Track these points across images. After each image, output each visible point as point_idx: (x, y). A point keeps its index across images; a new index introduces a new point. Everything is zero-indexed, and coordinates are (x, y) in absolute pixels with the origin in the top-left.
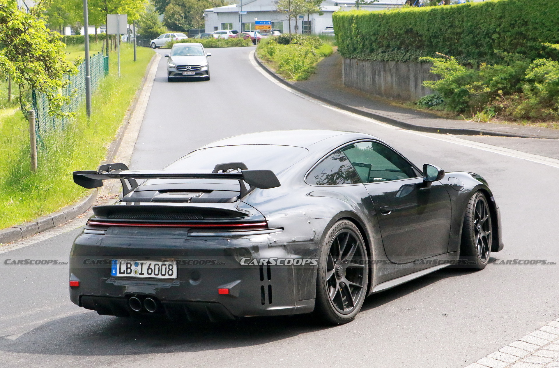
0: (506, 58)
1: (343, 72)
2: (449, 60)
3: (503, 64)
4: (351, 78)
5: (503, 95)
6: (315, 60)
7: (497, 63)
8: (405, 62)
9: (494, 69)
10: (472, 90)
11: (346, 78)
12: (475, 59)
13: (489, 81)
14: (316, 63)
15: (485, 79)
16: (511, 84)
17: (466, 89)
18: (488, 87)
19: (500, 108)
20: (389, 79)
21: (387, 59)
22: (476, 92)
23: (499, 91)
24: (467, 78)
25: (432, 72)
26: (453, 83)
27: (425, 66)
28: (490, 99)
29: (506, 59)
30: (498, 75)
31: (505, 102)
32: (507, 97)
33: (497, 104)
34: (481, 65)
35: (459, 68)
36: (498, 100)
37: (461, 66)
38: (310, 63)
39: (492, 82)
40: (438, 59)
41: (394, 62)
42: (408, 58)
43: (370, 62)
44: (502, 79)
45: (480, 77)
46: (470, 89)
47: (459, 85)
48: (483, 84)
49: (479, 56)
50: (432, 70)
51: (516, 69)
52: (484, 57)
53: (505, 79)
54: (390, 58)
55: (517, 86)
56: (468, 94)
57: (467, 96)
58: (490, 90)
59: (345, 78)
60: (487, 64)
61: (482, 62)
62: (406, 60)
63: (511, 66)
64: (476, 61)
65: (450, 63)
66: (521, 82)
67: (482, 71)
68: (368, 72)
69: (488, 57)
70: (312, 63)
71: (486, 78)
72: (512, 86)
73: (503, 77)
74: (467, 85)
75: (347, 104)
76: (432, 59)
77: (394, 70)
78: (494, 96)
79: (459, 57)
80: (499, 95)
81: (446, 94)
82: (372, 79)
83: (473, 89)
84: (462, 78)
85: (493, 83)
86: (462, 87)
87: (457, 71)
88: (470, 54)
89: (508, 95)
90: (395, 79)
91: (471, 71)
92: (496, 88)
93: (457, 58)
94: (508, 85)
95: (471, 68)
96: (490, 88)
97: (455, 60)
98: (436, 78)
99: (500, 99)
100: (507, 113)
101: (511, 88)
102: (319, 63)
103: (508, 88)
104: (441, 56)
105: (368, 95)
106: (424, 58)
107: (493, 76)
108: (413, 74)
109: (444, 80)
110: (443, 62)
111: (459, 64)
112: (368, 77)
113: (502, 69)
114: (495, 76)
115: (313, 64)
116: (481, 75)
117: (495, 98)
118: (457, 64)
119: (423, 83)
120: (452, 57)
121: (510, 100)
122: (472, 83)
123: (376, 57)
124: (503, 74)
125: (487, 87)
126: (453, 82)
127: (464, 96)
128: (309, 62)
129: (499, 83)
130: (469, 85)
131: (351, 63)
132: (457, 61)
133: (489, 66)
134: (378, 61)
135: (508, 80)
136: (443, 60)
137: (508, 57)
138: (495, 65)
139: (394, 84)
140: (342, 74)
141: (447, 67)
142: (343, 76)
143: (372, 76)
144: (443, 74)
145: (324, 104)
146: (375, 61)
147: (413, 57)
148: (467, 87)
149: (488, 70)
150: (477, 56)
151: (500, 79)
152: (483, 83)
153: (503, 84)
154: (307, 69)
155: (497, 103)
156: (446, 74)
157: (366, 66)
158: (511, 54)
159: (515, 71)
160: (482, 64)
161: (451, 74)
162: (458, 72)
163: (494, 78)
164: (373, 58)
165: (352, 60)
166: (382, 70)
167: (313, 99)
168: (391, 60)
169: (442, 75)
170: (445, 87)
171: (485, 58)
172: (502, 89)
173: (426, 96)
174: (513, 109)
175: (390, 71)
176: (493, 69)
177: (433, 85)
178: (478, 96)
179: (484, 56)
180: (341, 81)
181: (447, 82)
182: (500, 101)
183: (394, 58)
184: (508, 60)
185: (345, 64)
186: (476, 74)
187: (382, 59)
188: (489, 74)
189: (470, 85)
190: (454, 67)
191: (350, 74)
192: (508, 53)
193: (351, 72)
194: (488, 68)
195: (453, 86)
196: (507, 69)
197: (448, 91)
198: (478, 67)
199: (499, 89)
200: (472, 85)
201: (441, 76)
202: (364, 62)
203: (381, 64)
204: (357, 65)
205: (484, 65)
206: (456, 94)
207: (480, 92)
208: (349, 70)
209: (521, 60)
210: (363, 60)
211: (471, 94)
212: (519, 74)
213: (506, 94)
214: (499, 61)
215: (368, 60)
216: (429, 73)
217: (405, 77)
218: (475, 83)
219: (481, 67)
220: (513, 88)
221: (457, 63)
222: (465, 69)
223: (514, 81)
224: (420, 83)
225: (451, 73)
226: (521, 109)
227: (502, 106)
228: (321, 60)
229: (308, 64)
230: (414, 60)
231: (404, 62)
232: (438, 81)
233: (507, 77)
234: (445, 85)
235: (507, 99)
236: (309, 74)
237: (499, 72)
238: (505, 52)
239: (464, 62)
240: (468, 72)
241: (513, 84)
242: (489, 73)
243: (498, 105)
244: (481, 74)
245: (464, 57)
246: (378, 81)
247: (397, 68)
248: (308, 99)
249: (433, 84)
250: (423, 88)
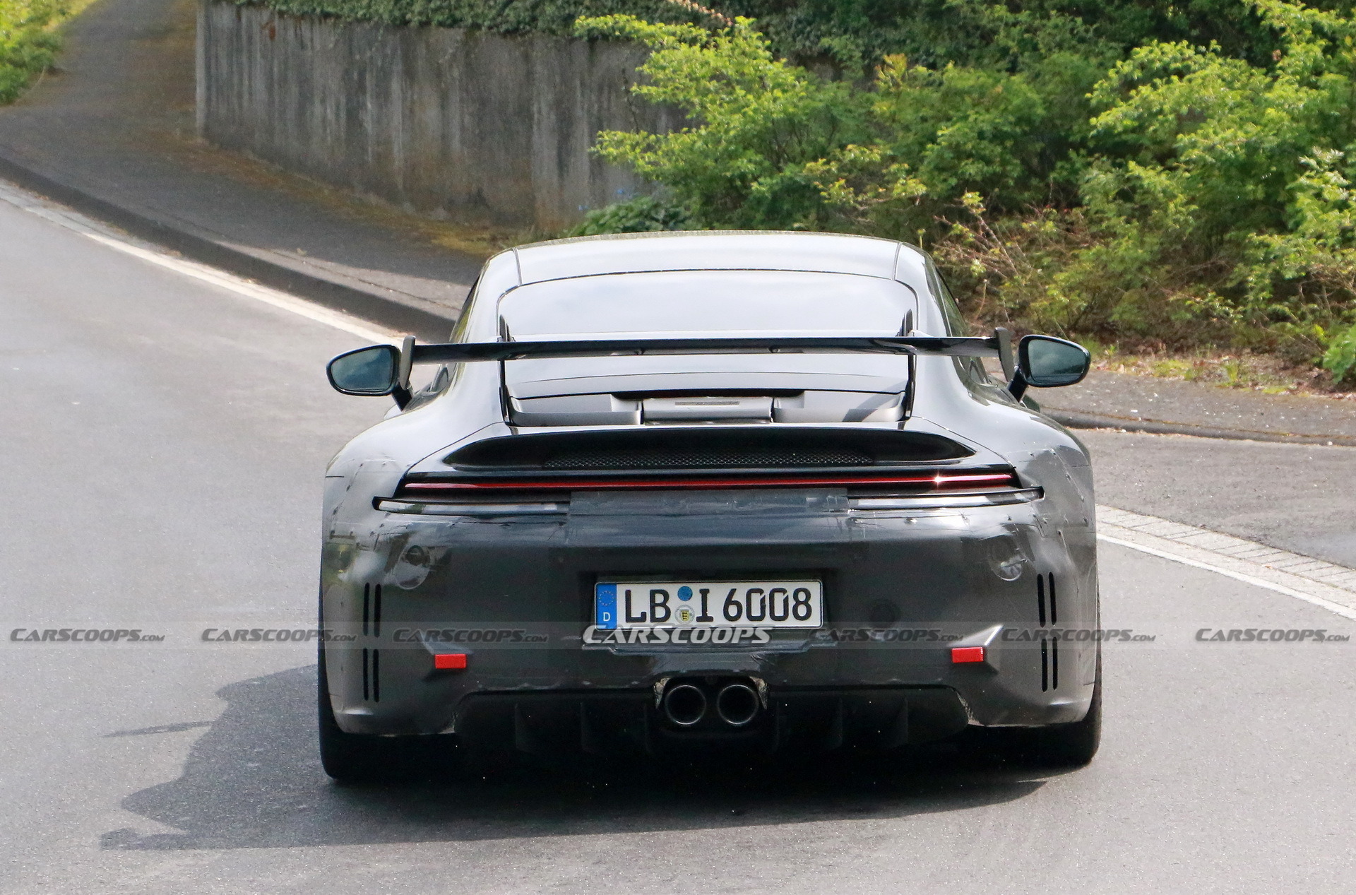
0: (1002, 33)
1: (200, 74)
2: (728, 34)
3: (986, 61)
4: (241, 106)
5: (983, 214)
6: (56, 7)
7: (961, 59)
8: (512, 33)
9: (943, 88)
10: (837, 184)
11: (214, 103)
12: (856, 32)
13: (922, 146)
14: (62, 19)
15: (901, 134)
16: (1024, 162)
17: (809, 180)
18: (912, 171)
19: (971, 276)
20: (430, 115)
21: (420, 14)
22: (856, 194)
23: (969, 195)
24: (814, 126)
25: (645, 90)
26: (745, 148)
27: (612, 59)
28: (921, 232)
29: (1001, 38)
30: (966, 118)
31: (997, 251)
32: (1004, 223)
33: (954, 259)
34: (884, 62)
35: (776, 75)
36: (959, 238)
37: (786, 65)
38: (31, 20)
39: (936, 147)
40: (672, 28)
41: (458, 34)
42: (525, 15)
43: (335, 25)
44: (981, 135)
45: (878, 124)
46: (827, 179)
47: (777, 159)
48: (893, 159)
49: (872, 18)
50: (643, 80)
51: (1050, 87)
52: (896, 26)
53: (998, 136)
54: (436, 10)
55: (1052, 176)
56: (820, 206)
57: (812, 216)
58: (922, 189)
59: (208, 100)
60: (912, 63)
61: (888, 47)
62: (519, 23)
63: (1026, 74)
64: (860, 41)
65: (733, 50)
66: (1072, 154)
67: (887, 94)
68: (328, 76)
69: (918, 25)
70: (42, 19)
71: (907, 128)
72: (1029, 171)
73: (987, 127)
74: (815, 159)
75: (219, 234)
76: (643, 26)
77: (456, 73)
78: (944, 219)
79: (775, 20)
80: (964, 216)
81: (708, 199)
82: (343, 115)
83: (842, 182)
84: (792, 125)
85: (940, 156)
86: (789, 171)
87: (764, 87)
88: (831, 9)
89: (1010, 214)
90: (460, 116)
91: (833, 92)
92: (953, 181)
93: (768, 25)
94: (1009, 168)
95: (834, 80)
96: (925, 178)
97: (755, 36)
98: (664, 120)
99: (971, 236)
100: (1004, 304)
101: (1022, 183)
102: (76, 20)
103: (1011, 183)
104: (686, 13)
105: (326, 192)
106: (603, 22)
107: (940, 120)
108: (550, 97)
109: (703, 132)
110: (697, 47)
111: (775, 57)
112: (323, 101)
113: (982, 86)
114: (949, 119)
115: (45, 23)
116: (883, 114)
117: (945, 228)
118: (768, 54)
119: (601, 143)
120: (742, 21)
121: (1019, 242)
122: (838, 152)
123: (369, 6)
124: (988, 111)
125: (908, 172)
126: (745, 142)
127: (799, 216)
128: (25, 15)
129: (969, 156)
130: (821, 161)
131: (239, 30)
132: (768, 42)
133: (921, 69)
134: (377, 27)
135: (1009, 144)
136: (695, 32)
137: (1015, 31)
138: (950, 65)
139: (456, 144)
140: (192, 79)
141: (716, 69)
142: (200, 92)
143: (343, 100)
144: (696, 100)
145: (95, 230)
146: (359, 21)
147: (549, 9)
148: (811, 170)
149: (916, 92)
150: (865, 19)
151: (975, 135)
152: (889, 152)
153: (989, 162)
154: (14, 50)
155: (956, 254)
156: (713, 102)
157: (318, 47)
158: (1024, 16)
159: (1045, 101)
160: (889, 60)
161: (733, 106)
162: (768, 95)
163: (944, 131)
164: (352, 10)
165: (245, 13)
166: (398, 67)
167: (41, 200)
168: (441, 24)
169: (693, 104)
170: (706, 168)
171: (904, 31)
172: (982, 187)
173: (611, 208)
174: (1033, 285)
175: (439, 74)
176: (941, 84)
177: (649, 156)
178: (864, 214)
179: (899, 20)
180: (190, 115)
181: (719, 142)
182: (972, 245)
183: (458, 14)
184: (1014, 48)
185: (209, 27)
186: (860, 105)
187: (397, 13)
188: (917, 111)
189: (828, 163)
190: (749, 70)
191: (236, 80)
192: (1015, 9)
193: (241, 75)
194: (915, 78)
195: (745, 164)
196: (1007, 89)
197: (719, 189)
198: (869, 73)
199: (968, 184)
200: (839, 160)
201: (685, 111)
202: (305, 26)
203: (393, 40)
204: (272, 36)
205: (897, 62)
206: (759, 201)
207: (878, 196)
208: (230, 65)
209: (1074, 49)
210: (303, 16)
211: (833, 206)
212: (1063, 116)
213: (1000, 212)
214: (971, 47)
215: (326, 15)
216: (628, 92)
217: (510, 110)
218: (853, 152)
219: (881, 75)
220: (1034, 182)
221: (768, 48)
222: (804, 83)
223: (1039, 146)
224: (586, 139)
225: (736, 100)
226: (1071, 289)
227: (978, 266)
228: (84, 7)
229: (18, 26)
230: (554, 27)
231: (507, 32)
232: (671, 135)
233: (1007, 129)
234: (707, 156)
235: (1006, 235)
236: (24, 75)
237: (968, 100)
238: (998, 7)
239: (798, 46)
240: (820, 96)
241: (1035, 161)
242: (919, 103)
243: (962, 262)
244: (882, 107)
245: (799, 21)
246: (378, 121)
247: (468, 65)
248: (15, 201)
249: (649, 148)
250: (599, 163)
